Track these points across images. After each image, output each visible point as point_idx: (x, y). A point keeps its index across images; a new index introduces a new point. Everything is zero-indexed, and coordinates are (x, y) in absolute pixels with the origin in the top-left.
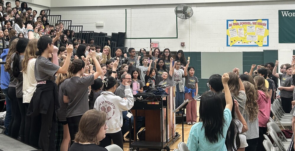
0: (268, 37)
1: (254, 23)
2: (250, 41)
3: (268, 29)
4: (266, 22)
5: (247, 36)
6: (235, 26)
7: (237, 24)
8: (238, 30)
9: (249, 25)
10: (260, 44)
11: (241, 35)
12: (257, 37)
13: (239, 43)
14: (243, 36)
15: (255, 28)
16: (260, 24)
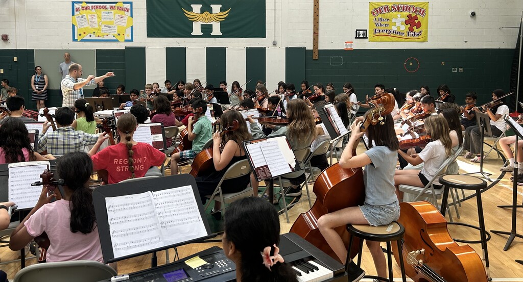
0: (132, 27)
1: (111, 8)
2: (107, 33)
3: (132, 16)
4: (128, 6)
5: (103, 27)
6: (85, 11)
7: (88, 8)
8: (89, 17)
9: (105, 10)
10: (120, 38)
11: (94, 25)
12: (116, 28)
13: (90, 36)
14: (97, 27)
15: (114, 15)
16: (120, 9)
